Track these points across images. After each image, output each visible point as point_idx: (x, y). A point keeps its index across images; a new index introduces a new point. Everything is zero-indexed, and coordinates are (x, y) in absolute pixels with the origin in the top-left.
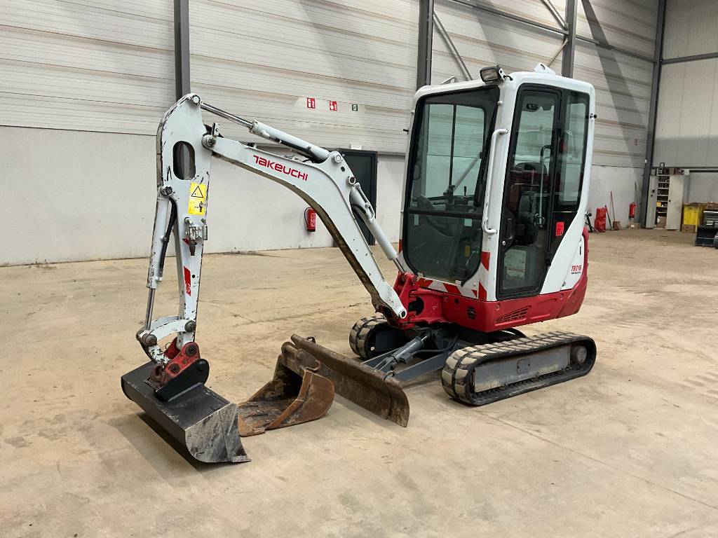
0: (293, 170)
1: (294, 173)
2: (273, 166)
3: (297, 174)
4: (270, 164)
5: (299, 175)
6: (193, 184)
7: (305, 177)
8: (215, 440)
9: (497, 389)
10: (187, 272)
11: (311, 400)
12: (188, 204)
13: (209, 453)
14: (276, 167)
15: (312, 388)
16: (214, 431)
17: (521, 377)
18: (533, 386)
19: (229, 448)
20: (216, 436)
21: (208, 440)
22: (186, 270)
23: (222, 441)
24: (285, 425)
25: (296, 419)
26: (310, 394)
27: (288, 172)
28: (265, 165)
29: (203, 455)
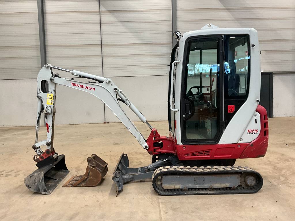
0: (88, 87)
1: (88, 88)
2: (79, 86)
3: (90, 88)
4: (77, 85)
5: (91, 89)
6: (48, 94)
7: (94, 89)
8: (35, 184)
9: (178, 189)
10: (47, 125)
11: (91, 178)
12: (46, 101)
13: (33, 188)
14: (80, 86)
15: (90, 173)
16: (35, 181)
17: (197, 186)
18: (209, 192)
19: (41, 188)
20: (35, 183)
21: (32, 183)
22: (47, 124)
23: (38, 185)
24: (80, 186)
25: (85, 185)
26: (90, 175)
27: (86, 88)
28: (76, 86)
29: (31, 188)
